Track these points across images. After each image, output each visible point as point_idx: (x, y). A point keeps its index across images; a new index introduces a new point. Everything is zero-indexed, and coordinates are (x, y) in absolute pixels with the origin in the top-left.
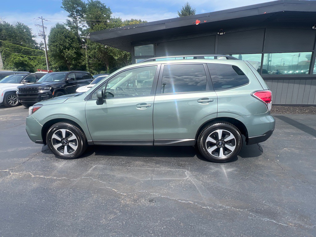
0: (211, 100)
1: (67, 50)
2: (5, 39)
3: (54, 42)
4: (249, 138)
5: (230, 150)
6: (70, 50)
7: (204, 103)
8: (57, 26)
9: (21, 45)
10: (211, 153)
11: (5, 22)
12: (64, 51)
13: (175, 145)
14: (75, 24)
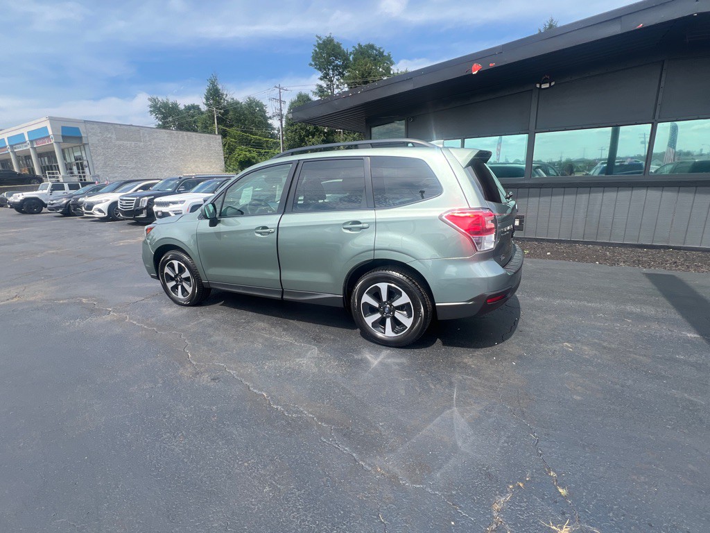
0: (365, 225)
1: (310, 137)
2: (231, 126)
3: (292, 125)
4: (437, 304)
5: (404, 325)
6: (315, 137)
7: (353, 231)
8: (298, 98)
9: (252, 133)
10: (370, 325)
11: (233, 99)
12: (306, 139)
13: (313, 303)
14: (329, 91)
